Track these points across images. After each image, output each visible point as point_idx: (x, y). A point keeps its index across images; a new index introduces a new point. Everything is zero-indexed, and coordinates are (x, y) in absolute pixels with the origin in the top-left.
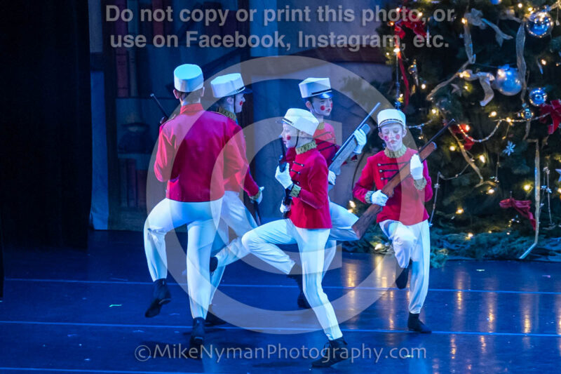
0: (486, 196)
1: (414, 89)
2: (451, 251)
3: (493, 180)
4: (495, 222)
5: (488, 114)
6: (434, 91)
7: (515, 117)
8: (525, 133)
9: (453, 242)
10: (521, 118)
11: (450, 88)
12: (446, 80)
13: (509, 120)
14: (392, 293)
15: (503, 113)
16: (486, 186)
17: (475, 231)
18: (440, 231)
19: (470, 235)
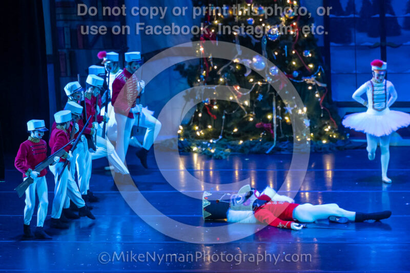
0: (248, 122)
1: (211, 68)
2: (232, 150)
3: (252, 114)
4: (253, 135)
5: (249, 80)
6: (221, 69)
7: (262, 82)
8: (267, 89)
9: (233, 145)
10: (265, 82)
11: (229, 68)
12: (227, 64)
13: (259, 83)
14: (202, 172)
15: (256, 80)
16: (248, 117)
17: (244, 140)
18: (226, 140)
19: (241, 142)
